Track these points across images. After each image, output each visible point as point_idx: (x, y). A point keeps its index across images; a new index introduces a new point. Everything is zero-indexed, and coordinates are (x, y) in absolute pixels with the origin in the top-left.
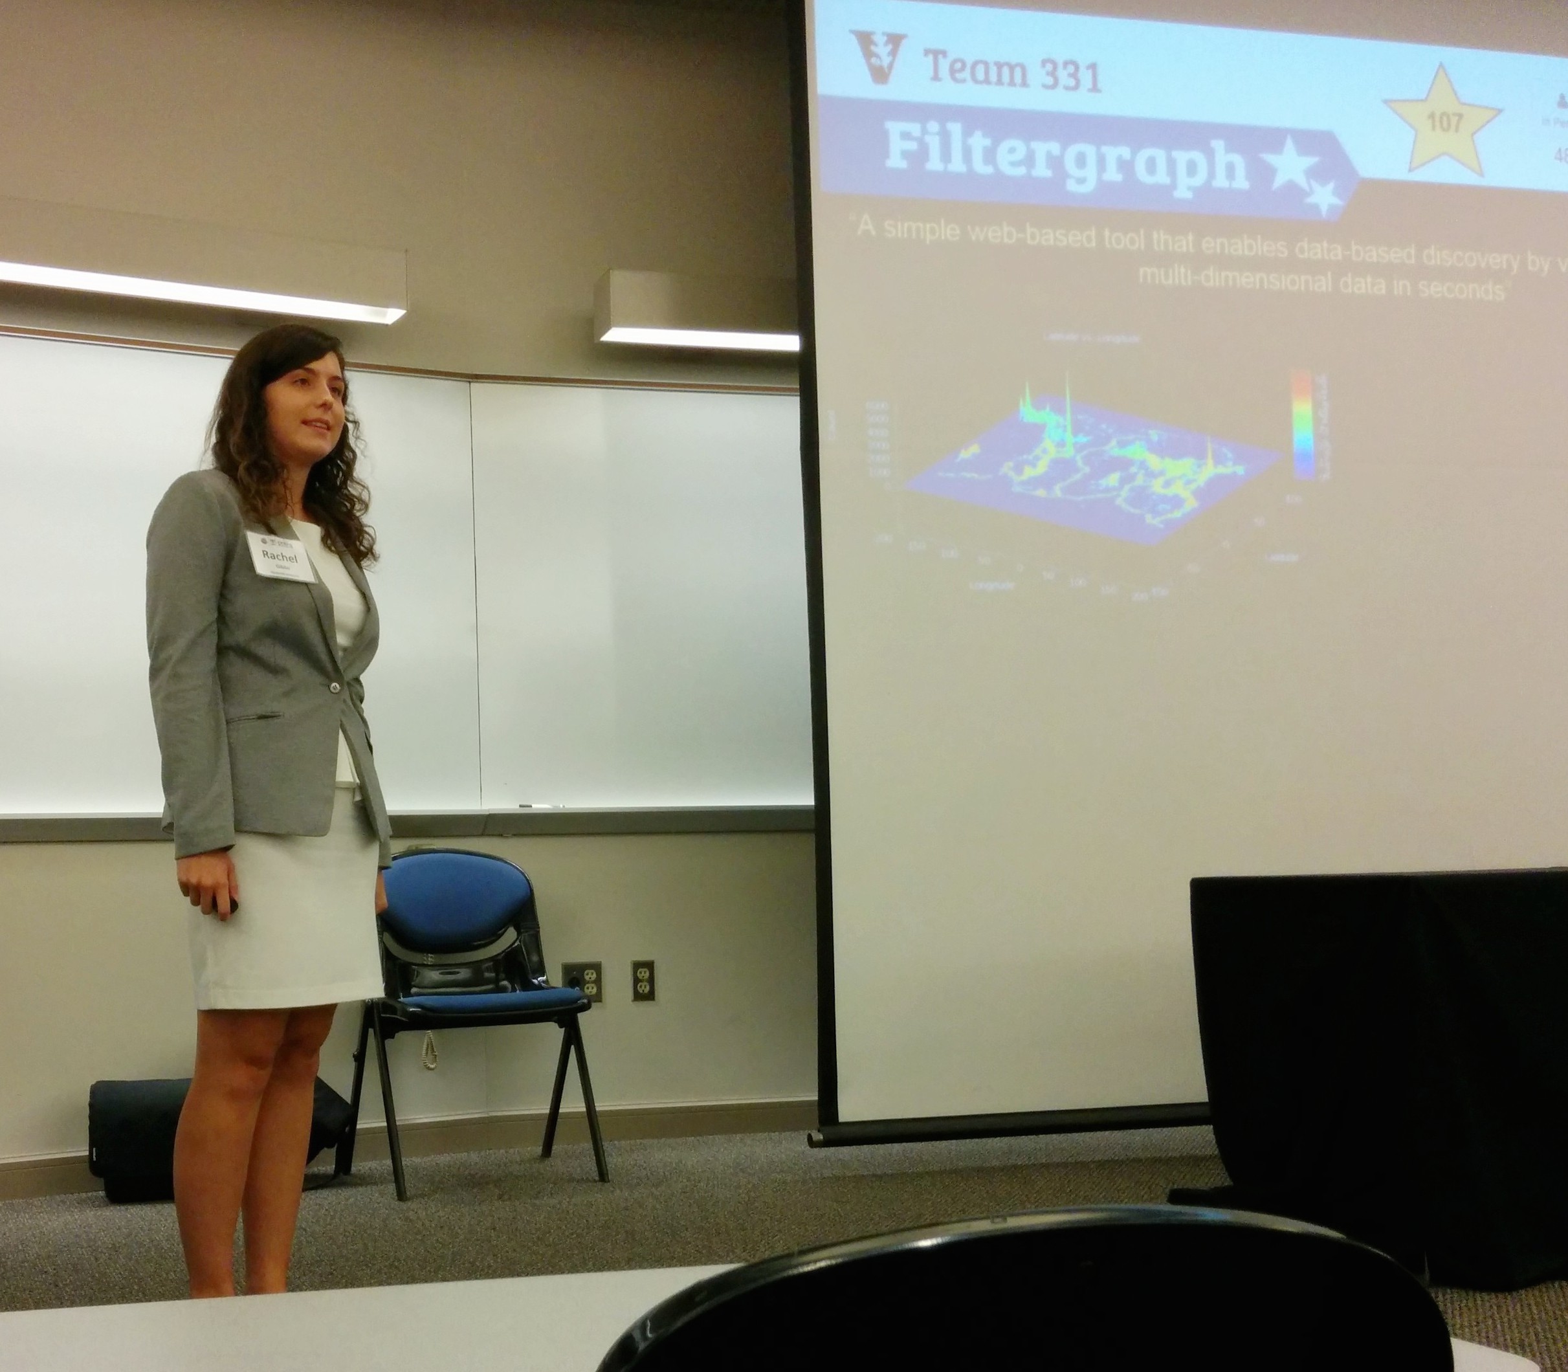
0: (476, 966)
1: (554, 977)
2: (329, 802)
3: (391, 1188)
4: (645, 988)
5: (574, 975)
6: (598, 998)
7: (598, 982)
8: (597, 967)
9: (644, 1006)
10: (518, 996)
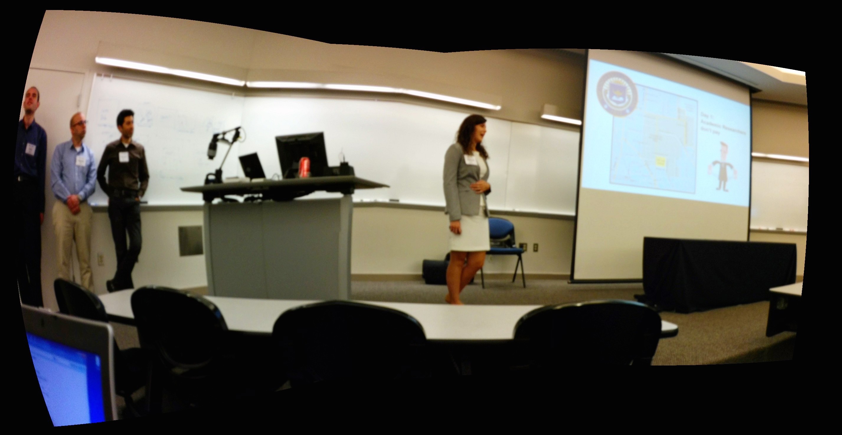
0: (501, 243)
1: (517, 246)
2: (479, 209)
3: (481, 286)
4: (536, 249)
5: (521, 245)
6: (526, 250)
7: (526, 247)
8: (526, 244)
9: (535, 253)
10: (509, 249)
